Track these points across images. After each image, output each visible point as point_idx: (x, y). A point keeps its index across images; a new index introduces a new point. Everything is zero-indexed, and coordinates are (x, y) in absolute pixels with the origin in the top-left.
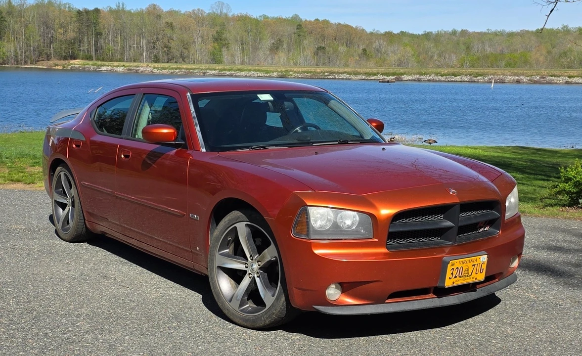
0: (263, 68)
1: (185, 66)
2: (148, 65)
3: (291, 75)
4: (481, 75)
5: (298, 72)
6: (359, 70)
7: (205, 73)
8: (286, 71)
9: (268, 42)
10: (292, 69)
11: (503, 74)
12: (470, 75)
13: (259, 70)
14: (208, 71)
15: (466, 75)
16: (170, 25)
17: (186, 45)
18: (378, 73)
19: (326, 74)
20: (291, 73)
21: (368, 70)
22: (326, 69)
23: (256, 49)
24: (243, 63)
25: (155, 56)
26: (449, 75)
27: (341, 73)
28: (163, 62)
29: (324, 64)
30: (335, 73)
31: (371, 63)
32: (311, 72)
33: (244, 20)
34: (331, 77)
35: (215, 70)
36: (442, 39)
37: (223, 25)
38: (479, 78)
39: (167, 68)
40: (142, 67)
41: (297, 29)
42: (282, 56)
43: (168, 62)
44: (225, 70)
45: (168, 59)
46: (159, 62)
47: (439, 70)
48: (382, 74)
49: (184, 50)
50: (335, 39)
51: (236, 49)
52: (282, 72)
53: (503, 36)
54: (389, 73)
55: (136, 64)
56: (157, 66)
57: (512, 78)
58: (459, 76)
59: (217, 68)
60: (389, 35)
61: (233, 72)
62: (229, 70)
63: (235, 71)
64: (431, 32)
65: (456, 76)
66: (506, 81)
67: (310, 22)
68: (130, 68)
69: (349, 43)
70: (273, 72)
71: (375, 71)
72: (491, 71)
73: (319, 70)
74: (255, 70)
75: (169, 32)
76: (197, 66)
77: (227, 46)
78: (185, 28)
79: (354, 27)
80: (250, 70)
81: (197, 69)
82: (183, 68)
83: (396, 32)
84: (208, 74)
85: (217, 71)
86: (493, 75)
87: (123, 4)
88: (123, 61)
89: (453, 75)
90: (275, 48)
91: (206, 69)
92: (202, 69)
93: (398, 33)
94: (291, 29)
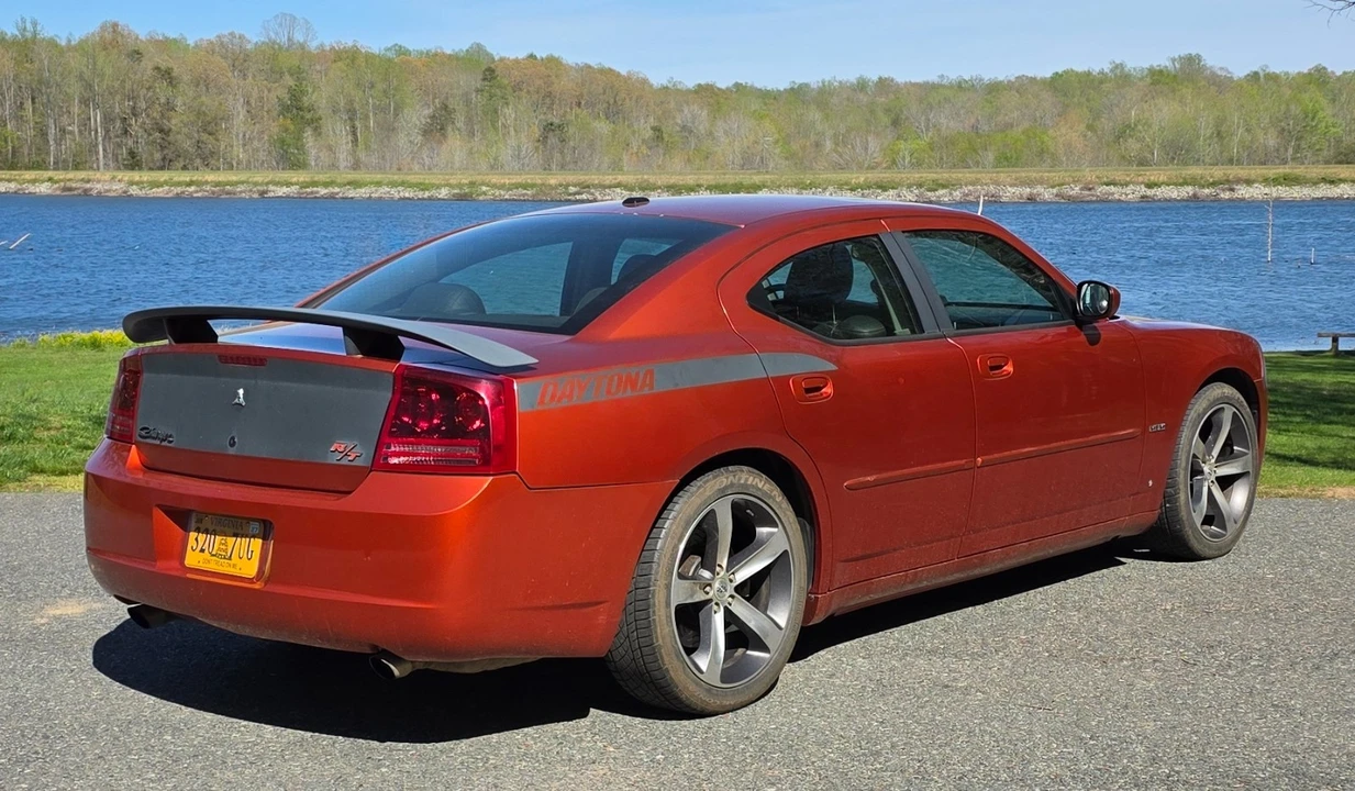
0: (412, 178)
1: (211, 177)
2: (113, 178)
3: (484, 193)
4: (944, 187)
5: (502, 187)
6: (652, 179)
7: (266, 192)
8: (472, 184)
9: (416, 115)
10: (487, 179)
11: (997, 183)
12: (920, 186)
13: (402, 184)
14: (271, 187)
15: (909, 187)
16: (167, 75)
17: (210, 125)
18: (699, 186)
19: (572, 189)
20: (484, 188)
21: (673, 180)
22: (571, 178)
23: (389, 130)
24: (356, 166)
25: (132, 154)
26: (869, 187)
27: (610, 187)
28: (151, 169)
29: (563, 167)
30: (595, 186)
31: (677, 162)
32: (533, 186)
33: (350, 57)
34: (584, 197)
35: (288, 184)
36: (835, 100)
37: (297, 73)
38: (941, 192)
39: (166, 183)
40: (99, 181)
41: (484, 79)
42: (455, 146)
43: (162, 168)
44: (315, 184)
45: (164, 159)
46: (140, 169)
47: (843, 176)
48: (710, 188)
49: (205, 137)
50: (579, 104)
51: (338, 132)
52: (460, 186)
53: (976, 91)
54: (725, 185)
55: (82, 175)
56: (137, 178)
57: (1017, 191)
58: (893, 188)
59: (294, 180)
60: (706, 92)
61: (337, 190)
62: (326, 185)
63: (340, 185)
64: (807, 85)
65: (884, 189)
66: (1004, 199)
67: (517, 61)
68: (68, 184)
69: (614, 112)
70: (438, 187)
71: (690, 180)
72: (967, 175)
73: (553, 182)
74: (393, 184)
75: (162, 91)
76: (243, 176)
77: (315, 124)
78: (202, 82)
79: (623, 72)
80: (379, 184)
81: (243, 183)
82: (207, 183)
83: (722, 85)
84: (271, 194)
85: (294, 189)
86: (973, 184)
87: (35, 24)
88: (47, 169)
89: (880, 187)
90: (437, 128)
91: (267, 184)
92: (256, 184)
93: (727, 89)
94: (470, 81)
